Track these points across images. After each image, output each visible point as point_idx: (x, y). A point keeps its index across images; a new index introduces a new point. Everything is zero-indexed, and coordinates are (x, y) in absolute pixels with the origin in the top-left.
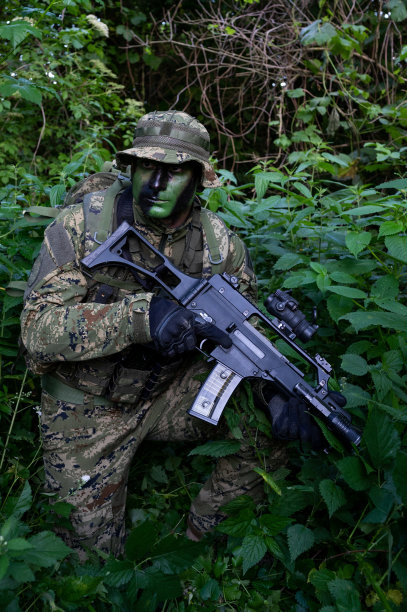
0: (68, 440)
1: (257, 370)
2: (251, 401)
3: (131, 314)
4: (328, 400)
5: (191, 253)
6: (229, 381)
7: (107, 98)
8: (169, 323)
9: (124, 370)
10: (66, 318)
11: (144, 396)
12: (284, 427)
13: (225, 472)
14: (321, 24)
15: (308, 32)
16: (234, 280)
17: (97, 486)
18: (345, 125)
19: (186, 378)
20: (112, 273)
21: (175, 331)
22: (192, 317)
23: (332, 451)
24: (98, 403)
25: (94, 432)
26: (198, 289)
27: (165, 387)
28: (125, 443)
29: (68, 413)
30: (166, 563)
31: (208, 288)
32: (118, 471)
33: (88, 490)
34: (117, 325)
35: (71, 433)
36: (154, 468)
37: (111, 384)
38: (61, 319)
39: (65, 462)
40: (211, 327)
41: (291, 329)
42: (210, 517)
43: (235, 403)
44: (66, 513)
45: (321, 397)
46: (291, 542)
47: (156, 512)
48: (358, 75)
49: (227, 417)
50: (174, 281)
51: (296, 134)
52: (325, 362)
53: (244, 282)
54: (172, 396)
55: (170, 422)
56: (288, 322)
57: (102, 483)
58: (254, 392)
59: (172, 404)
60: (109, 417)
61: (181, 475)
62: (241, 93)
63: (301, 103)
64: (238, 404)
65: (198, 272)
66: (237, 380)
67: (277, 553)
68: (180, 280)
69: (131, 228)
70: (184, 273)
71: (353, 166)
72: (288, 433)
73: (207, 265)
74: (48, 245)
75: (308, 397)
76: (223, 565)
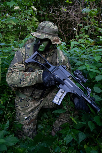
0: (22, 108)
1: (71, 90)
2: (69, 99)
3: (37, 75)
4: (90, 99)
5: (54, 59)
6: (63, 93)
7: (36, 26)
8: (47, 77)
9: (36, 90)
10: (19, 75)
11: (41, 97)
12: (78, 106)
13: (62, 117)
14: (87, 8)
15: (84, 10)
16: (65, 67)
17: (29, 119)
18: (92, 33)
19: (52, 92)
20: (33, 65)
21: (49, 80)
22: (54, 76)
23: (91, 113)
24: (30, 98)
25: (29, 105)
26: (56, 69)
27: (47, 94)
28: (36, 109)
29: (22, 100)
30: (45, 144)
31: (58, 69)
32: (35, 116)
33: (27, 121)
34: (33, 78)
35: (23, 106)
36: (44, 114)
37: (33, 93)
38: (18, 75)
39: (21, 113)
40: (59, 79)
41: (80, 80)
42: (58, 128)
43: (65, 99)
44: (20, 127)
45: (89, 98)
46: (80, 137)
47: (44, 125)
48: (96, 21)
49: (63, 103)
50: (49, 67)
51: (80, 35)
52: (89, 89)
53: (68, 67)
54: (49, 97)
55: (48, 104)
56: (79, 78)
57: (30, 119)
58: (70, 97)
59: (49, 99)
60: (33, 102)
61: (51, 116)
62: (68, 25)
63: (82, 27)
64: (66, 99)
65: (56, 64)
66: (65, 93)
67: (76, 139)
68: (50, 67)
69: (38, 53)
70: (52, 65)
71: (94, 43)
72: (79, 108)
73: (58, 63)
74: (16, 56)
75: (85, 98)
76: (61, 142)
